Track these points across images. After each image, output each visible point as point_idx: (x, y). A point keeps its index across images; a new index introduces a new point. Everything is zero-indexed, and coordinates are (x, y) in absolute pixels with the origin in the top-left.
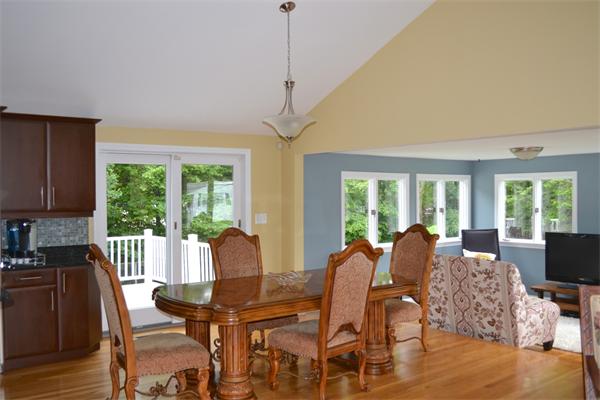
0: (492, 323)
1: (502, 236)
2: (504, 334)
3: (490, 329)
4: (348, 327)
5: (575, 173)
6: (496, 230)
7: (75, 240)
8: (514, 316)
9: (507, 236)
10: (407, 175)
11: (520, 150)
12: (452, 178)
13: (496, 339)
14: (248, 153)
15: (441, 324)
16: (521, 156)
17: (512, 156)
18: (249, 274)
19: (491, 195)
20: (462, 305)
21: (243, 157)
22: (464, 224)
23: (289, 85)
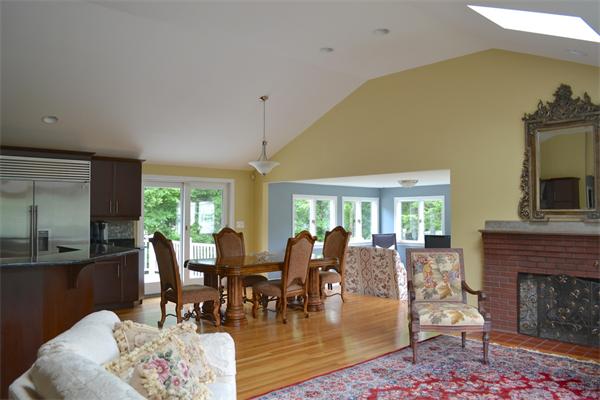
0: (384, 287)
1: (399, 239)
2: (391, 293)
3: (383, 291)
4: (298, 281)
5: (443, 197)
6: (395, 235)
7: (126, 235)
8: (396, 282)
9: (403, 238)
10: (336, 197)
11: (404, 182)
12: (366, 200)
13: (387, 296)
14: (232, 181)
15: (355, 290)
16: (405, 185)
17: (400, 186)
18: (237, 255)
19: (392, 211)
20: (367, 277)
21: (229, 184)
22: (374, 230)
23: (264, 143)
